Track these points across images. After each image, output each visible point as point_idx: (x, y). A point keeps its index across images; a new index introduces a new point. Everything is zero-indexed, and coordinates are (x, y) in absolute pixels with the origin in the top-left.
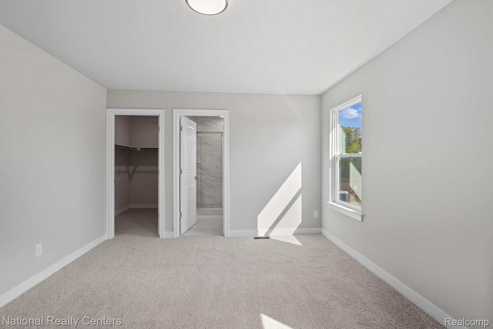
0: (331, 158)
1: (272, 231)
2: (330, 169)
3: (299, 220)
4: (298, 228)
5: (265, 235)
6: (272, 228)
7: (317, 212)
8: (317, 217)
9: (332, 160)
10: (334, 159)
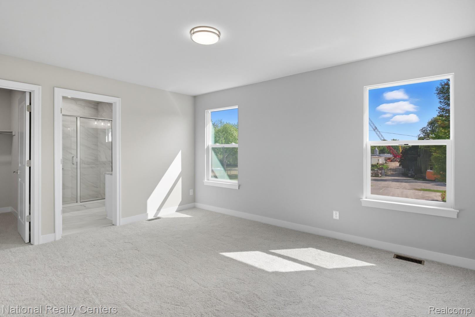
0: (206, 147)
1: (159, 212)
2: (205, 155)
3: (180, 200)
4: (179, 206)
5: (154, 217)
6: (159, 209)
7: (192, 190)
8: (192, 194)
9: (206, 148)
10: (208, 147)
